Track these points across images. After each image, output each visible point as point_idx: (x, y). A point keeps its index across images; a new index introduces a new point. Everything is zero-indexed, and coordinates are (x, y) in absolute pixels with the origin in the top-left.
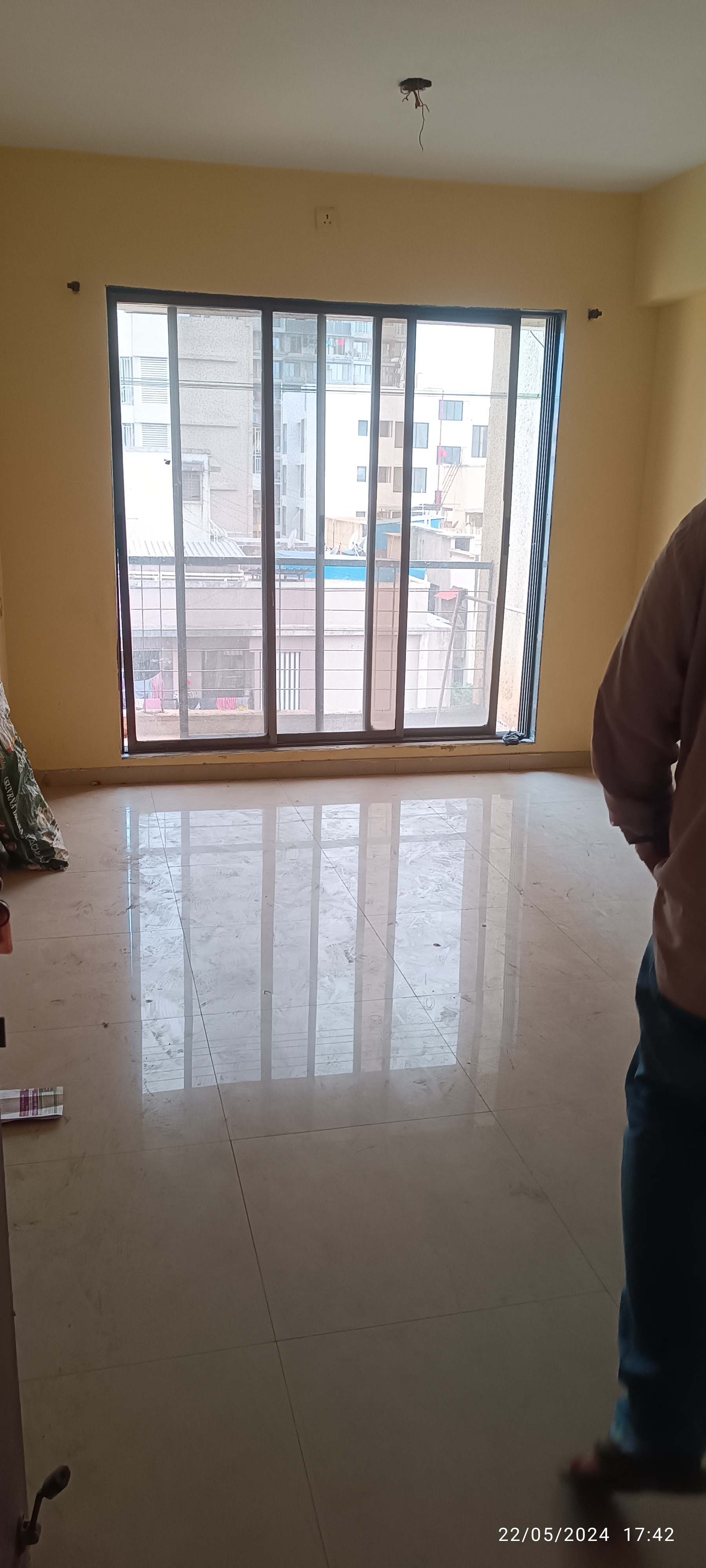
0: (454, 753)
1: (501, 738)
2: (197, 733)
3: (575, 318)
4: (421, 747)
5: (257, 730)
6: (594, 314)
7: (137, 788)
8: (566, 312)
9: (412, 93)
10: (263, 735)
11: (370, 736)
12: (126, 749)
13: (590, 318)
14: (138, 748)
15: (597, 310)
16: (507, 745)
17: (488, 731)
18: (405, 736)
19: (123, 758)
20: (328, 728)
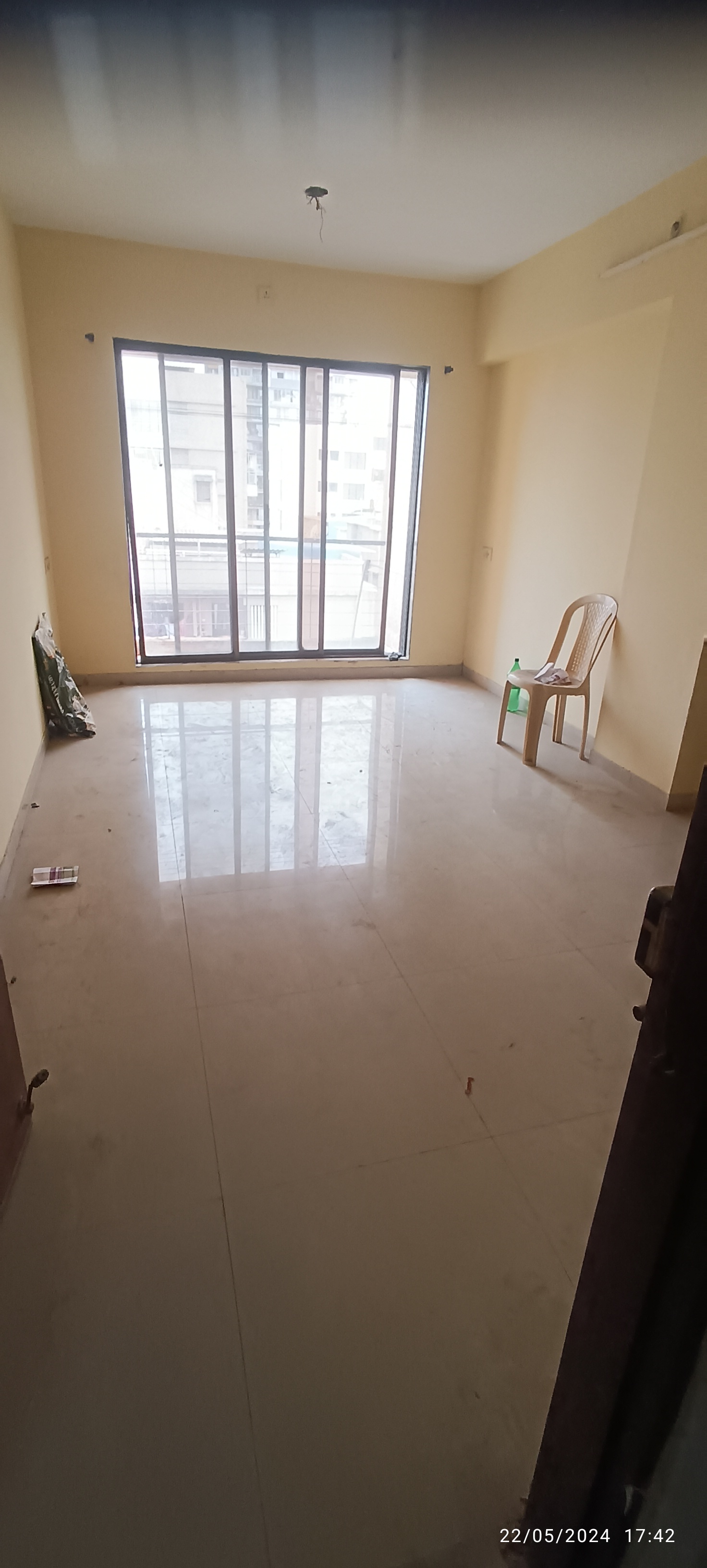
0: (356, 666)
1: (387, 656)
2: (185, 651)
3: (436, 372)
4: (335, 661)
5: (227, 650)
6: (448, 370)
7: (146, 686)
8: (430, 367)
9: (314, 199)
10: (230, 652)
11: (302, 654)
12: (139, 661)
13: (445, 373)
14: (147, 660)
15: (450, 367)
16: (391, 661)
17: (379, 652)
18: (325, 654)
19: (137, 667)
20: (274, 649)
